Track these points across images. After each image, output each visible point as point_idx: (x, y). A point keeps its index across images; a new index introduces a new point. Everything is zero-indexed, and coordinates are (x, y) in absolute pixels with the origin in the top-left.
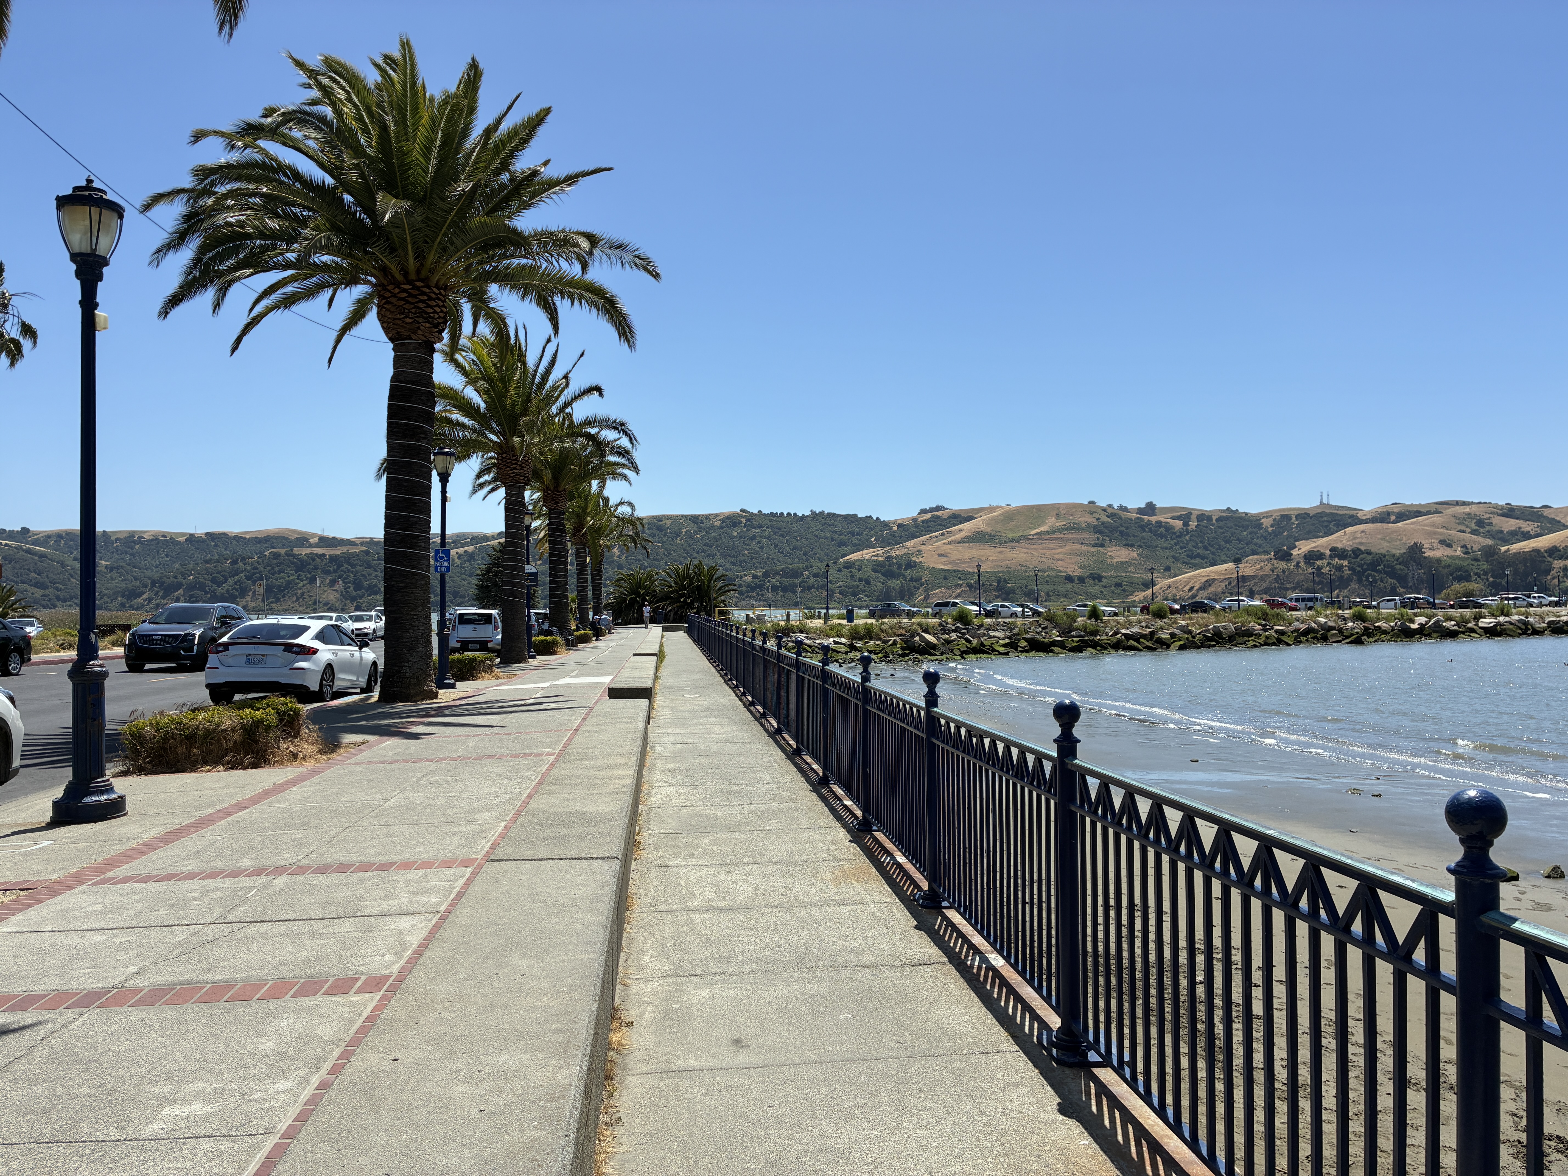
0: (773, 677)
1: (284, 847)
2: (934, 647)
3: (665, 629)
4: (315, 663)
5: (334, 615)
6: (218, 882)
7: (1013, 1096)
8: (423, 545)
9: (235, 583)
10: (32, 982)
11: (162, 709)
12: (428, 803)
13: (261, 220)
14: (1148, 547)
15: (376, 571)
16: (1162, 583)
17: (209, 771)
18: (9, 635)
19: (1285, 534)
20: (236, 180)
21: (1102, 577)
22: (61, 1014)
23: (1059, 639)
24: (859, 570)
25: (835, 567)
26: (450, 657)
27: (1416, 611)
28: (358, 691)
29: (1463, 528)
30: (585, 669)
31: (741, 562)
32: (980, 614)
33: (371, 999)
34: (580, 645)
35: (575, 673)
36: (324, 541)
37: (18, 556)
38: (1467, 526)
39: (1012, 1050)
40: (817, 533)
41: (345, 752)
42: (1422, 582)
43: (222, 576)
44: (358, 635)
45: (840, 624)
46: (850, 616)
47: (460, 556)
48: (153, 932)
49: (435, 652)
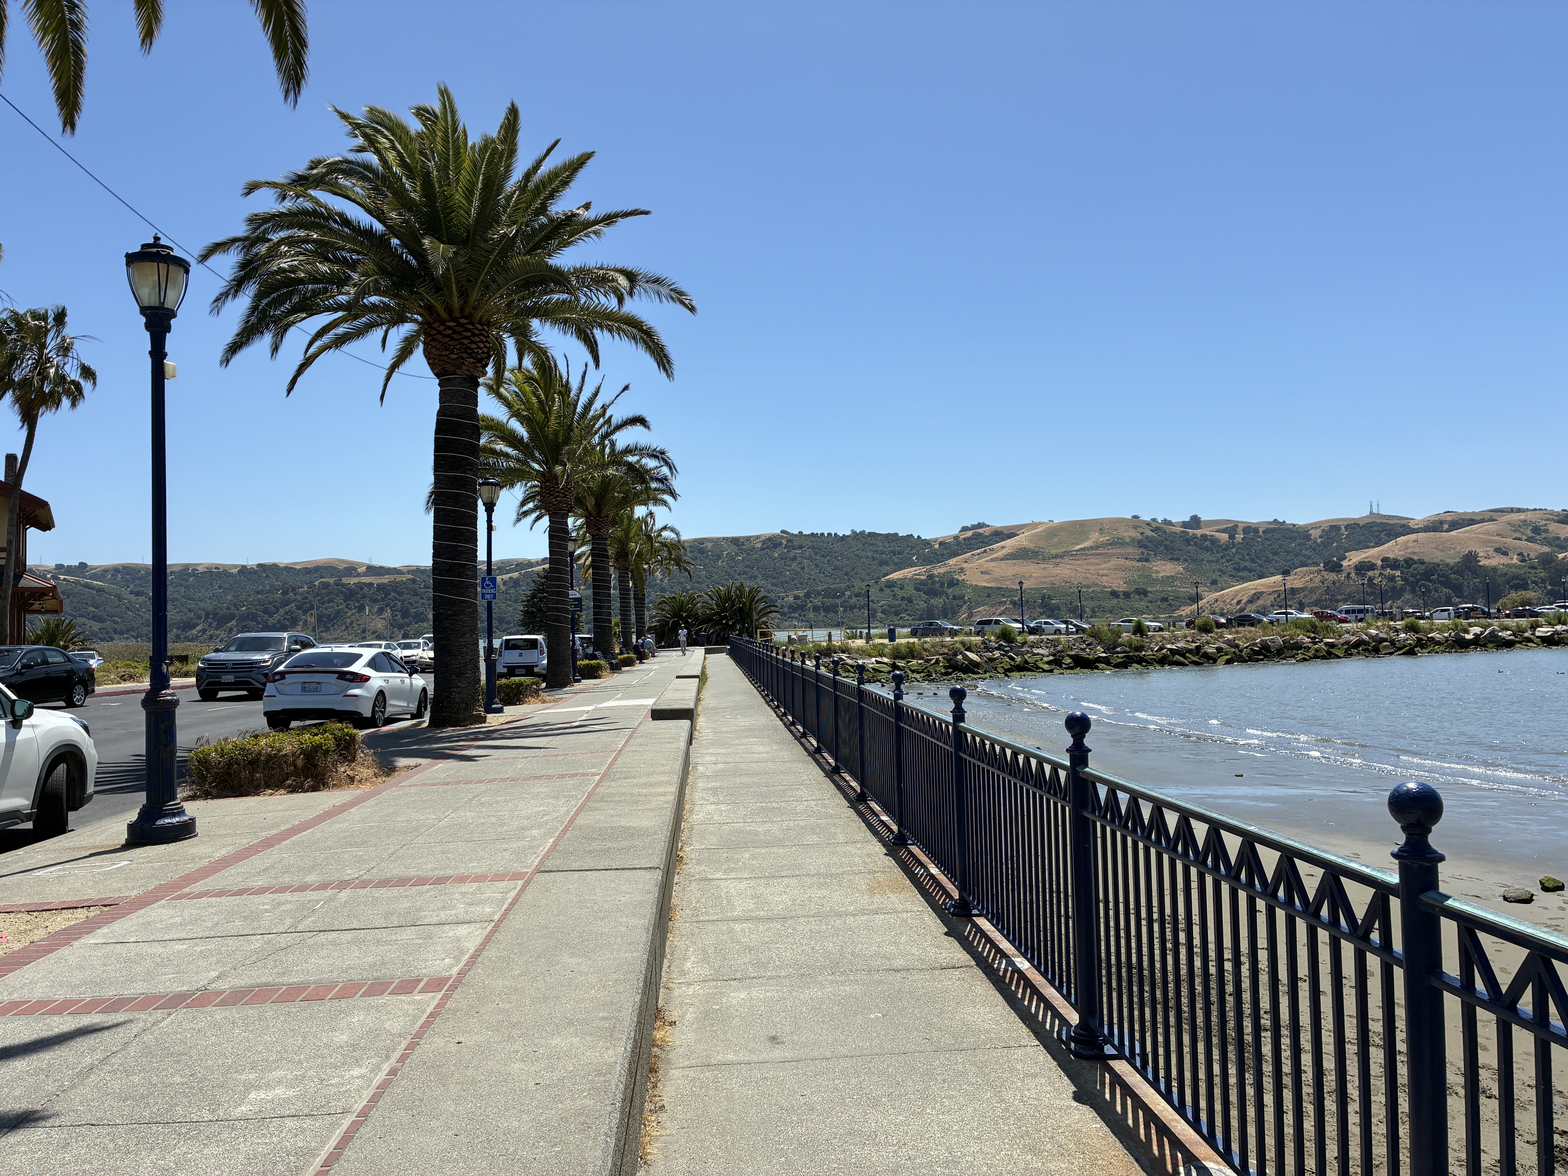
0: (811, 697)
1: (347, 864)
2: (977, 665)
3: (708, 652)
4: (368, 690)
5: (384, 643)
6: (287, 896)
7: (1032, 1085)
8: (470, 573)
9: (286, 613)
10: (121, 987)
11: (226, 736)
12: (480, 822)
13: (313, 264)
14: (1194, 560)
15: (422, 598)
16: (1209, 597)
17: (271, 795)
18: (74, 668)
19: (1335, 545)
20: (288, 228)
21: (1148, 592)
22: (150, 1014)
23: (1104, 655)
24: (901, 589)
25: (876, 587)
26: (498, 682)
27: (1470, 621)
28: (409, 716)
29: (1518, 535)
30: (628, 692)
31: (783, 583)
32: (1023, 631)
33: (434, 998)
34: (624, 669)
35: (619, 696)
36: (372, 570)
37: (76, 590)
38: (1523, 534)
39: (1033, 1044)
40: (858, 552)
41: (399, 775)
42: (1478, 591)
43: (274, 606)
44: (406, 663)
45: (882, 644)
46: (892, 636)
47: (505, 583)
48: (231, 941)
49: (483, 678)
